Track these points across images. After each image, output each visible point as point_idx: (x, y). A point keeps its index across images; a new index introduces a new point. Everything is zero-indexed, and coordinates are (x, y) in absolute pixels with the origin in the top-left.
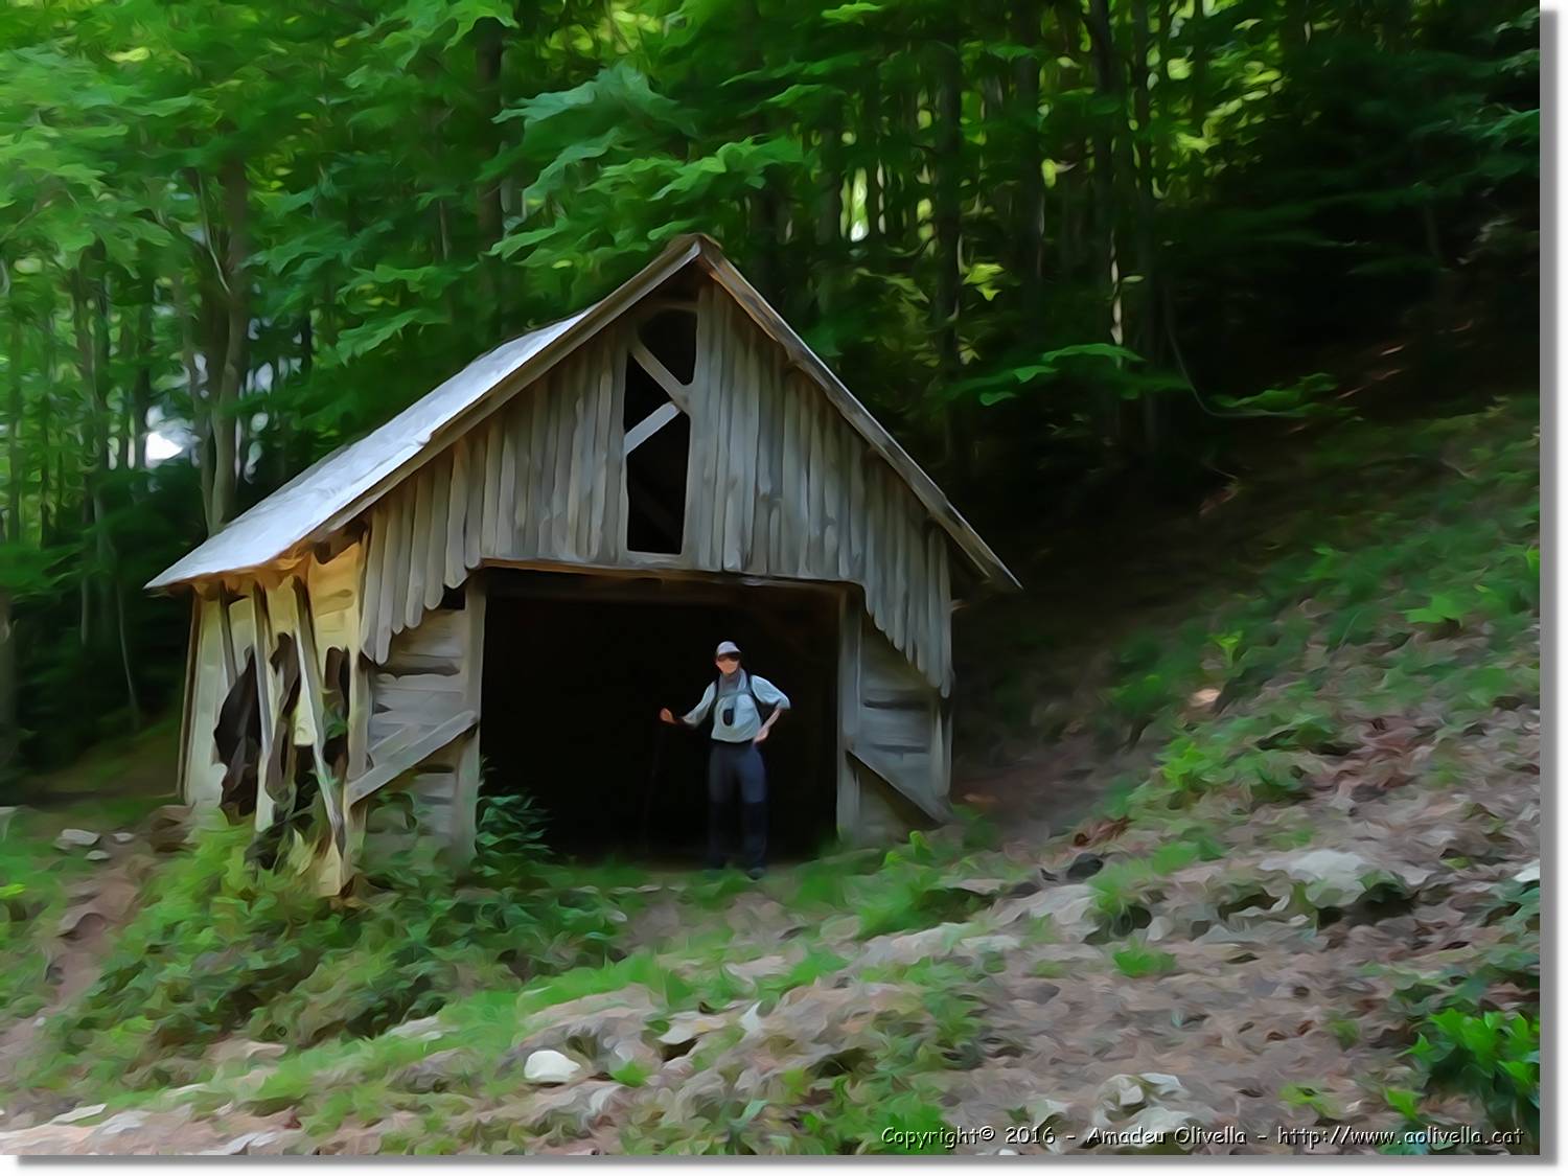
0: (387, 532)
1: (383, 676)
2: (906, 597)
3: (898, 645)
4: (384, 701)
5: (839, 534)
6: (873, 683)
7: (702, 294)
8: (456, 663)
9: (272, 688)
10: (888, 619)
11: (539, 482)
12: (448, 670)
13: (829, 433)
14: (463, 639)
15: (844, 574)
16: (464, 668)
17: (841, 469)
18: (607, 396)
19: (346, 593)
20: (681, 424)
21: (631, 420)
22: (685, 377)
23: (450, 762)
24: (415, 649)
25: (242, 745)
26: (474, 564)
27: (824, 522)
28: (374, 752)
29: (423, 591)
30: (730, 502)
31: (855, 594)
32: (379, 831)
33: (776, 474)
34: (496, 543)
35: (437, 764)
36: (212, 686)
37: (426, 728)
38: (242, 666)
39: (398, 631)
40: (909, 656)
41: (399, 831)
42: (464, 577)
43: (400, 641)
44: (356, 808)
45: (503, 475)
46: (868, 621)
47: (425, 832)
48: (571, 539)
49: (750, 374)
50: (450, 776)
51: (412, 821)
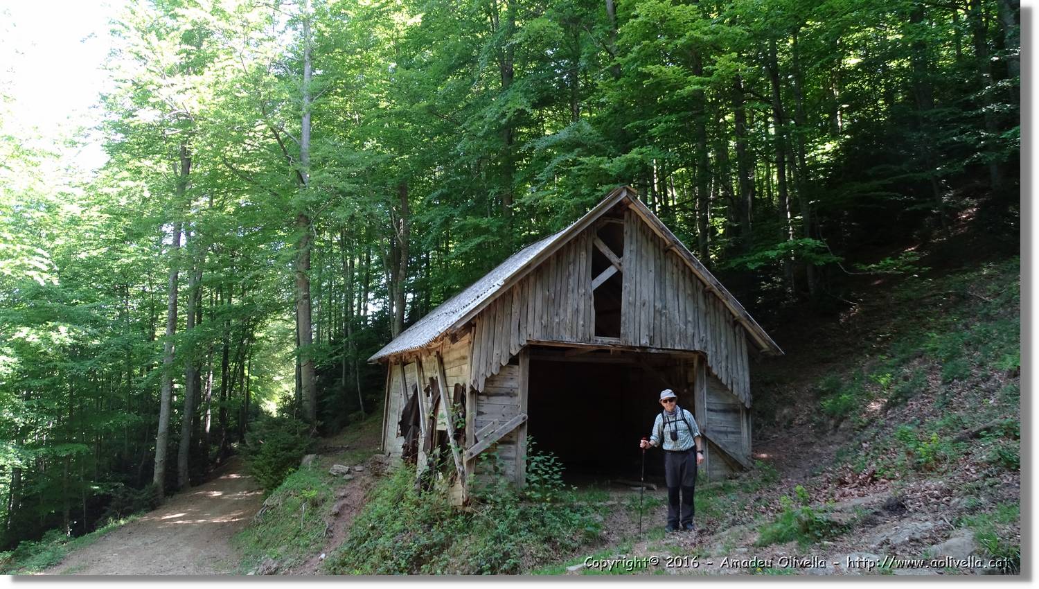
0: (483, 328)
1: (482, 398)
2: (727, 357)
3: (724, 381)
4: (483, 410)
5: (694, 328)
6: (713, 400)
7: (626, 214)
8: (516, 391)
9: (425, 404)
10: (719, 370)
11: (553, 303)
12: (511, 394)
13: (687, 279)
14: (519, 379)
15: (697, 347)
16: (519, 392)
17: (694, 297)
18: (584, 263)
19: (464, 358)
20: (618, 277)
21: (595, 275)
22: (620, 254)
23: (514, 439)
24: (496, 384)
25: (411, 430)
26: (524, 343)
27: (686, 323)
28: (479, 435)
29: (500, 355)
30: (643, 313)
31: (702, 357)
32: (481, 473)
33: (663, 299)
34: (534, 333)
35: (507, 440)
36: (397, 403)
37: (501, 423)
38: (411, 393)
39: (489, 375)
40: (729, 387)
41: (490, 473)
42: (518, 349)
43: (490, 381)
44: (470, 463)
45: (537, 300)
46: (709, 370)
47: (502, 474)
48: (568, 332)
49: (649, 251)
50: (513, 447)
51: (496, 469)
